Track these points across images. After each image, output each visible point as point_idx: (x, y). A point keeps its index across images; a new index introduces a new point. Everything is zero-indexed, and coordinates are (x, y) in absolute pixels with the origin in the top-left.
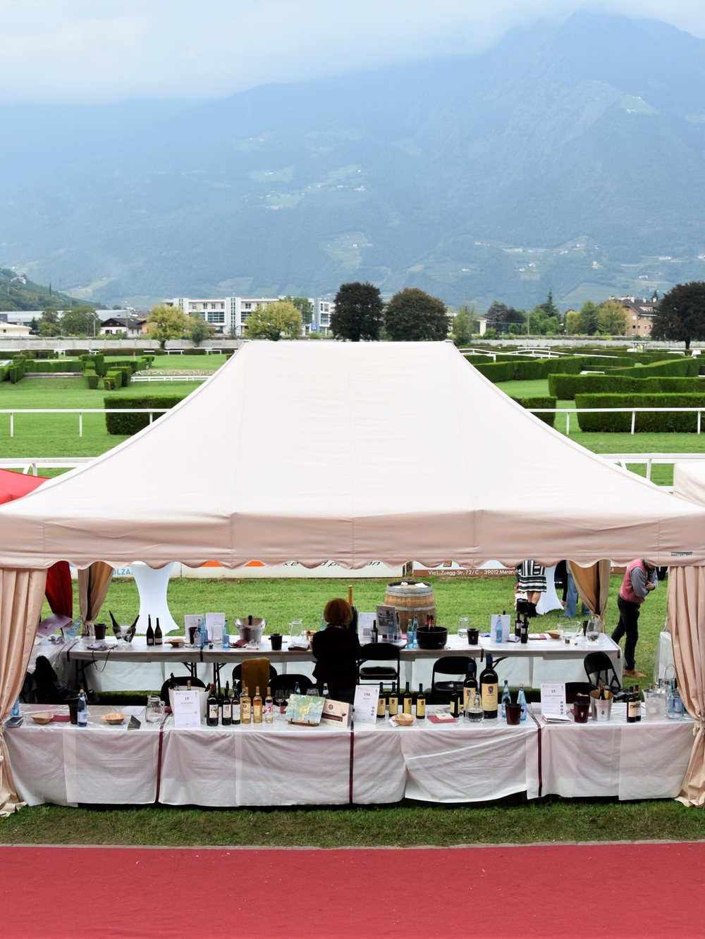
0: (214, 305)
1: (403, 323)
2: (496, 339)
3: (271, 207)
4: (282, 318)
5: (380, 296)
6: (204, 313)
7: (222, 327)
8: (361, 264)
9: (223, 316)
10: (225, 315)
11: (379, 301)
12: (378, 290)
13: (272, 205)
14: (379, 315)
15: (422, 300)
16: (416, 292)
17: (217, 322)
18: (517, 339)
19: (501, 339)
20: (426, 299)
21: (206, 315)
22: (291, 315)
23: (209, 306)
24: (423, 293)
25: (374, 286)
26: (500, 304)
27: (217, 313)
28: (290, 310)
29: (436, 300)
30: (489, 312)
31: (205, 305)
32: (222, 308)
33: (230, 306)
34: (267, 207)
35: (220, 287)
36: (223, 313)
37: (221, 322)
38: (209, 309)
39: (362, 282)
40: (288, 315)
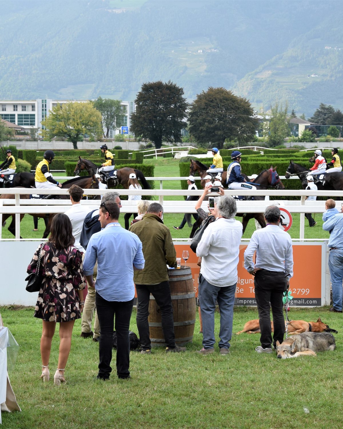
0: (24, 107)
1: (206, 124)
2: (311, 141)
3: (114, 10)
4: (80, 118)
5: (183, 96)
6: (14, 115)
7: (32, 130)
8: (206, 71)
9: (34, 118)
10: (36, 117)
11: (181, 100)
12: (182, 89)
13: (115, 8)
14: (182, 116)
15: (227, 100)
16: (220, 91)
17: (28, 124)
18: (334, 141)
19: (316, 141)
20: (231, 99)
21: (16, 117)
22: (90, 116)
23: (20, 108)
24: (228, 93)
25: (177, 86)
26: (327, 107)
27: (27, 115)
28: (89, 110)
29: (242, 100)
30: (315, 115)
31: (15, 107)
32: (33, 110)
33: (41, 108)
34: (110, 11)
35: (61, 94)
36: (34, 115)
37: (31, 124)
38: (20, 111)
39: (165, 81)
40: (86, 115)
